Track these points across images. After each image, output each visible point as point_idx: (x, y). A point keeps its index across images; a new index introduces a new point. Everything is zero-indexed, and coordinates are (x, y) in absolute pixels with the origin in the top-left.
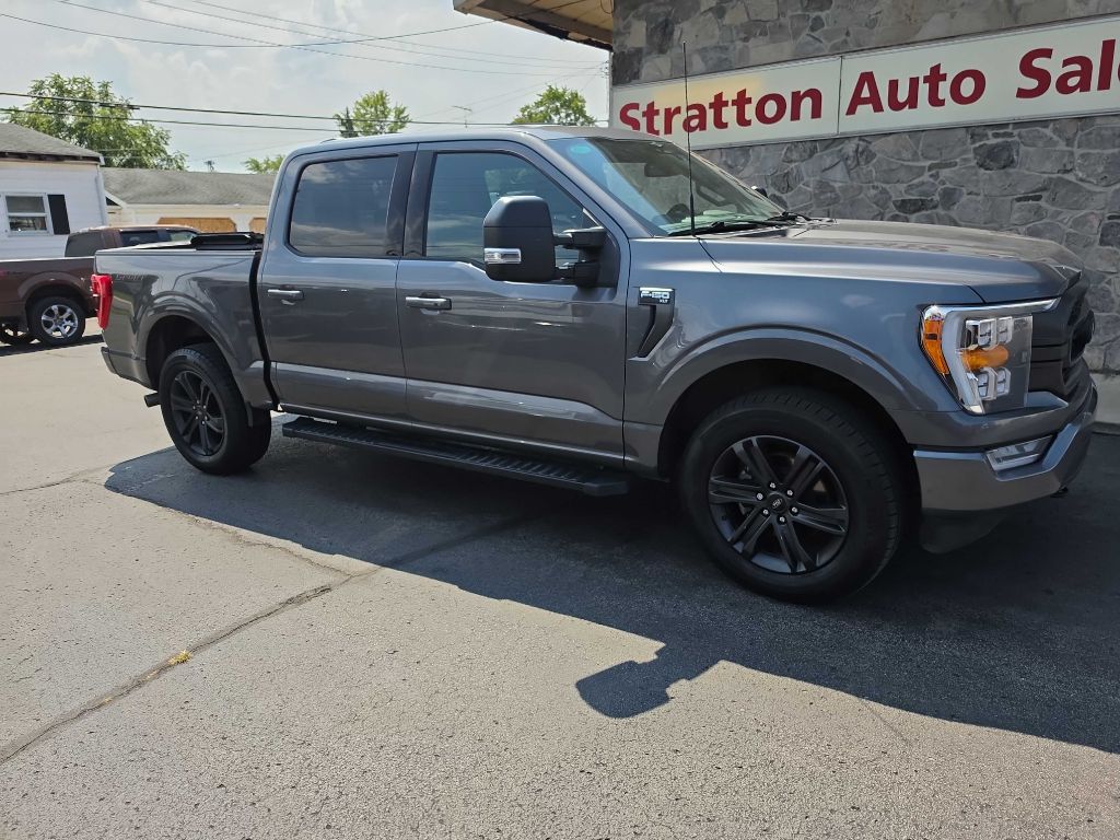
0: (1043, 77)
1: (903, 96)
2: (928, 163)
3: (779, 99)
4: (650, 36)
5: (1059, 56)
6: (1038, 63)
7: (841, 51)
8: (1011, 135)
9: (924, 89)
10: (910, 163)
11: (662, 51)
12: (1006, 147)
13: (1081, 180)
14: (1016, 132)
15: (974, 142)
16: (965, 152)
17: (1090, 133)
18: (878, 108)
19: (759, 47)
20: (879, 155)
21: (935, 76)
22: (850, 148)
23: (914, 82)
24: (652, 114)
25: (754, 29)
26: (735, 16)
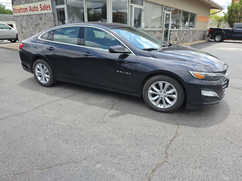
0: (42, 8)
1: (33, 9)
5: (42, 5)
8: (41, 16)
20: (33, 18)
21: (35, 7)
22: (31, 16)
24: (15, 10)
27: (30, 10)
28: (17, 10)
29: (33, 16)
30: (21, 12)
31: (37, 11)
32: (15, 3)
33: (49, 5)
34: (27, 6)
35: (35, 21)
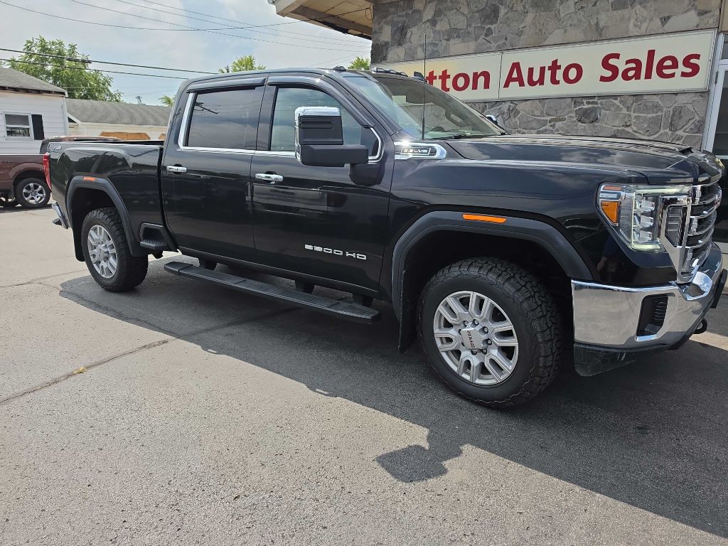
0: (614, 70)
1: (536, 77)
2: (549, 118)
3: (466, 76)
4: (393, 35)
5: (623, 59)
6: (612, 62)
7: (501, 49)
8: (596, 103)
9: (548, 74)
10: (540, 118)
11: (400, 44)
12: (594, 110)
13: (636, 132)
14: (599, 102)
15: (575, 107)
16: (571, 112)
17: (640, 104)
18: (522, 84)
19: (456, 45)
20: (522, 112)
21: (555, 66)
22: (505, 107)
23: (542, 70)
25: (453, 33)
26: (442, 26)
27: (510, 79)
31: (573, 82)
32: (395, 52)
33: (693, 57)
34: (489, 62)
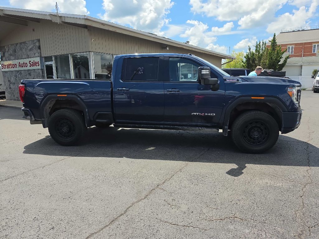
0: (31, 64)
1: (22, 65)
3: (14, 65)
4: (3, 54)
5: (31, 62)
7: (17, 59)
15: (28, 72)
17: (35, 72)
21: (24, 63)
24: (4, 65)
25: (11, 55)
26: (9, 53)
27: (19, 66)
28: (6, 66)
29: (22, 72)
30: (10, 68)
31: (27, 67)
32: (4, 59)
33: (38, 62)
34: (16, 62)
35: (24, 76)
